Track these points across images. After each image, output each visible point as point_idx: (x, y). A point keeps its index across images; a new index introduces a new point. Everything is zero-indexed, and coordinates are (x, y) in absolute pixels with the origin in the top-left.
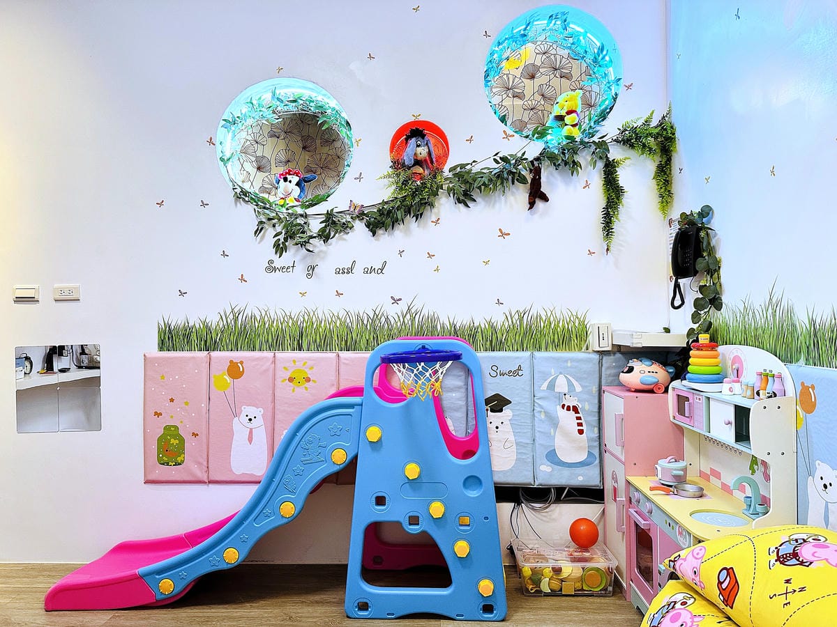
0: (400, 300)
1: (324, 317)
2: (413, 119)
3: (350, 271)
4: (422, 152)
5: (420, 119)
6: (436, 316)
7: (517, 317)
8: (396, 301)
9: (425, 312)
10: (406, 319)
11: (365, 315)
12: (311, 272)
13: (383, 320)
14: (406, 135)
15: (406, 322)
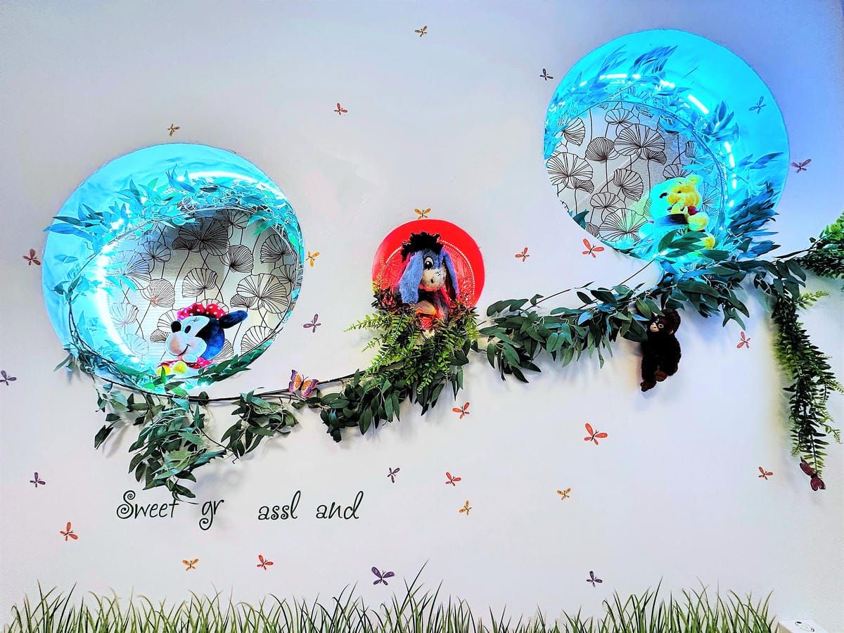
0: (390, 575)
1: (231, 614)
2: (416, 217)
3: (288, 512)
4: (435, 277)
5: (430, 216)
6: (465, 609)
7: (630, 609)
8: (382, 577)
9: (442, 601)
10: (402, 617)
11: (318, 608)
12: (208, 516)
13: (355, 620)
14: (404, 246)
15: (404, 624)
